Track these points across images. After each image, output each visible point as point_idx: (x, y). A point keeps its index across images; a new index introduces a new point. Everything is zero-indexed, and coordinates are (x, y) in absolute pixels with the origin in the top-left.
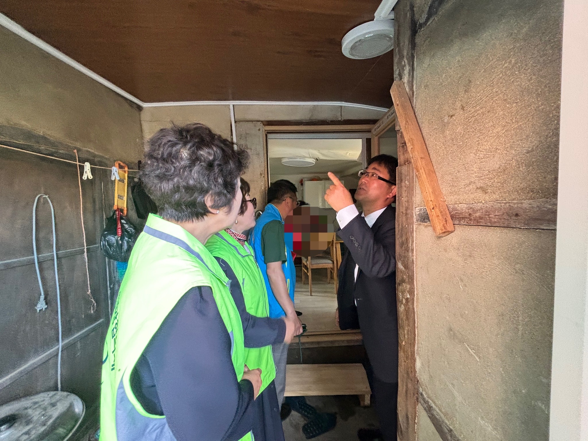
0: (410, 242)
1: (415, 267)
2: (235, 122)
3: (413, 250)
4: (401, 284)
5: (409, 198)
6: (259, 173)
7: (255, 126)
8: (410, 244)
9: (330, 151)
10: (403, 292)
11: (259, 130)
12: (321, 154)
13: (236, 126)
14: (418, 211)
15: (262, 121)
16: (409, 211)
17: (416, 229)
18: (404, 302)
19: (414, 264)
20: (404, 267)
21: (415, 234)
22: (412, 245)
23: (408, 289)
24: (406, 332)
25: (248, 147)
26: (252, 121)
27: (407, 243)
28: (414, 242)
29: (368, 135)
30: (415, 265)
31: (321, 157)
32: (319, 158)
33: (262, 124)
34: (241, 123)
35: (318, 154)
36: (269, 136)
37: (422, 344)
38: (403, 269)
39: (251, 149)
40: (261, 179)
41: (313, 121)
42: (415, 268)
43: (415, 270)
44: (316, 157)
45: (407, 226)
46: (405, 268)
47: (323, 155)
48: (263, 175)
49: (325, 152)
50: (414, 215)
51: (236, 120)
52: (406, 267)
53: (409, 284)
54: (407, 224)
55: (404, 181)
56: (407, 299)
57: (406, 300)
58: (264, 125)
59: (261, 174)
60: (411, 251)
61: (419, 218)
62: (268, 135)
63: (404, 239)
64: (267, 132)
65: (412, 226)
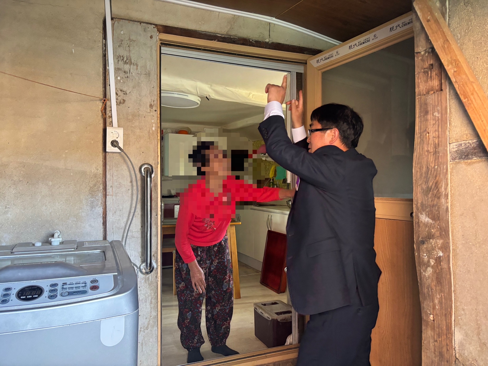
0: (442, 186)
1: (449, 216)
2: (112, 19)
3: (446, 196)
4: (427, 241)
5: (440, 133)
6: (149, 104)
7: (145, 30)
8: (443, 188)
9: (227, 88)
10: (429, 252)
11: (151, 37)
12: (214, 90)
13: (113, 25)
14: (455, 147)
15: (156, 25)
16: (441, 149)
17: (452, 169)
18: (433, 264)
19: (449, 212)
20: (431, 218)
21: (449, 176)
22: (446, 189)
23: (439, 246)
24: (436, 301)
25: (133, 61)
26: (141, 22)
27: (437, 188)
28: (449, 186)
29: (300, 69)
30: (449, 214)
31: (214, 96)
32: (209, 96)
33: (156, 29)
34: (122, 22)
35: (210, 90)
36: (165, 50)
37: (463, 310)
38: (430, 221)
39: (137, 65)
40: (151, 113)
41: (232, 37)
42: (450, 218)
43: (450, 220)
44: (206, 94)
45: (436, 167)
46: (433, 219)
47: (216, 92)
48: (154, 108)
49: (220, 88)
50: (448, 153)
51: (113, 16)
52: (436, 217)
53: (442, 238)
54: (436, 164)
55: (430, 112)
56: (438, 260)
57: (436, 260)
58: (159, 31)
59: (151, 106)
60: (445, 197)
61: (457, 155)
62: (162, 48)
63: (431, 184)
64: (161, 43)
65: (445, 166)
